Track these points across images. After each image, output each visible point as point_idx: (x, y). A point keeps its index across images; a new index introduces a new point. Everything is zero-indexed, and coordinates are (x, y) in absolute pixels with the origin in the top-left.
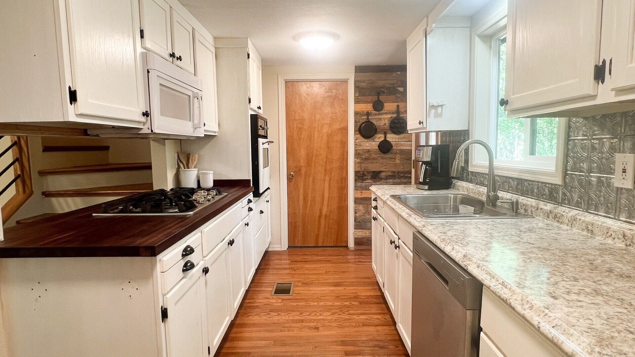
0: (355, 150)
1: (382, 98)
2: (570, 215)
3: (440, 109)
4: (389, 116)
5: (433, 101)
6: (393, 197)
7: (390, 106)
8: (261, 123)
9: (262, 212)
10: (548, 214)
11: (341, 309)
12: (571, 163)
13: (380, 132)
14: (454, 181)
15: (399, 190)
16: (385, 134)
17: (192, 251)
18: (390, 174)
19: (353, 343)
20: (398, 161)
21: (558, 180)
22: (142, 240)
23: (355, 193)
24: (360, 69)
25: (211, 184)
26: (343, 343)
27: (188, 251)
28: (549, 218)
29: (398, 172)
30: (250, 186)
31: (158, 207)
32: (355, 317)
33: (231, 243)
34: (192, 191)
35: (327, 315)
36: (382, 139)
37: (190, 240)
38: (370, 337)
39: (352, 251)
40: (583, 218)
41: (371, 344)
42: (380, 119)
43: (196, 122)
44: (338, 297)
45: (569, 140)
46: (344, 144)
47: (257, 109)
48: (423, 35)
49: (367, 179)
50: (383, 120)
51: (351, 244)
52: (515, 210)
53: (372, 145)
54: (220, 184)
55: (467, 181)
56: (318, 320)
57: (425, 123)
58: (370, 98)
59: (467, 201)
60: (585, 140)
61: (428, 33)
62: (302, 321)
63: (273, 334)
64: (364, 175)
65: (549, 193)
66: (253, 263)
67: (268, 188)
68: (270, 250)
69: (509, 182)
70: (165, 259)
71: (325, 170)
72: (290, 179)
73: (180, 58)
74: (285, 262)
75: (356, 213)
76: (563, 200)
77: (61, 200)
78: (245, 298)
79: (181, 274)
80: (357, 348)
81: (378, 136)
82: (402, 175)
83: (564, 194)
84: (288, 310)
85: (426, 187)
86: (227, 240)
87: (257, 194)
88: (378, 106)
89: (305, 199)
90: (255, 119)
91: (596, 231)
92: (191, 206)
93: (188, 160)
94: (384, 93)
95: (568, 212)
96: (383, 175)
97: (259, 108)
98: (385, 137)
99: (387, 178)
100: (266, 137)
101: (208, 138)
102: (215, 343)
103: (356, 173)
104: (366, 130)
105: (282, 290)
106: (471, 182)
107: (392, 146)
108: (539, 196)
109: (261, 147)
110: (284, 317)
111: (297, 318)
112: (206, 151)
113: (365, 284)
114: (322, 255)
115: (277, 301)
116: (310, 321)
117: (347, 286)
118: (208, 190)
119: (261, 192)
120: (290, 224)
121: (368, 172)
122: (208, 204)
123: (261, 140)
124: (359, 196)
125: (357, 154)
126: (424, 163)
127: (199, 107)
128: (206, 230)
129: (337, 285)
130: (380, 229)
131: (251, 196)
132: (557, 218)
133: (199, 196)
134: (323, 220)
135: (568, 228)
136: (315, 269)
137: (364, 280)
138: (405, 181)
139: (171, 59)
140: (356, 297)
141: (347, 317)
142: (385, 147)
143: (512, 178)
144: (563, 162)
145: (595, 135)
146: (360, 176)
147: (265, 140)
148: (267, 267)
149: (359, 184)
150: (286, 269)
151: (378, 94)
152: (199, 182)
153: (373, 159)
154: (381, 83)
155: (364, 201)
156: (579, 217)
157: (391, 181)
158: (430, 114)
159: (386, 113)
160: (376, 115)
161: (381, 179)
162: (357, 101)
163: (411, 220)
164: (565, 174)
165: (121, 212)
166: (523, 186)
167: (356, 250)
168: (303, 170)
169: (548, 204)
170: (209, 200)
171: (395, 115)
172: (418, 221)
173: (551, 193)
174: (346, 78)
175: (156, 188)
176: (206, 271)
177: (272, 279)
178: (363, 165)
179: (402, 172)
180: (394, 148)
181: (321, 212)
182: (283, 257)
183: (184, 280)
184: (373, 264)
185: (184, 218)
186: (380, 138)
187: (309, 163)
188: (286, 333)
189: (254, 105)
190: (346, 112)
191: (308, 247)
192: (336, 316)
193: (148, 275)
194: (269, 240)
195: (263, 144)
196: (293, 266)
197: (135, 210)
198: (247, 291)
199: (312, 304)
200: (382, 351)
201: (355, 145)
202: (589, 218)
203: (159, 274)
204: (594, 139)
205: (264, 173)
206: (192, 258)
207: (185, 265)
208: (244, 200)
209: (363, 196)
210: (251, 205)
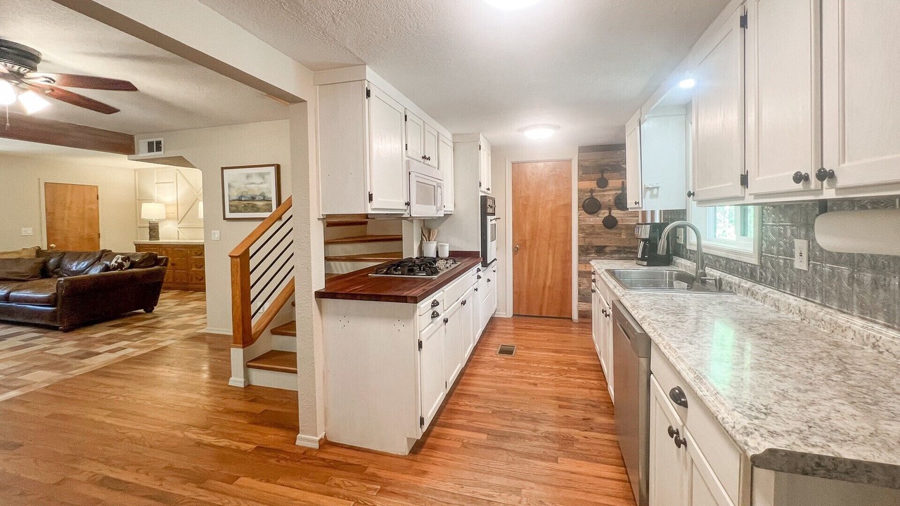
0: (579, 225)
1: (606, 175)
2: (763, 292)
3: (655, 190)
4: (614, 192)
5: (647, 184)
6: (608, 271)
7: (613, 183)
8: (489, 202)
9: (489, 280)
10: (748, 291)
11: (560, 372)
12: (765, 246)
13: (605, 208)
14: (675, 258)
15: (617, 265)
16: (610, 210)
17: (438, 304)
18: (616, 249)
19: (568, 400)
20: (623, 237)
21: (755, 261)
22: (408, 292)
23: (579, 267)
24: (584, 149)
25: (447, 255)
26: (558, 399)
27: (435, 304)
28: (747, 294)
29: (624, 247)
30: (479, 257)
31: (411, 271)
32: (572, 380)
33: (464, 303)
34: (435, 260)
35: (545, 376)
36: (607, 215)
37: (437, 296)
38: (584, 397)
39: (576, 323)
40: (772, 295)
41: (585, 402)
42: (604, 196)
43: (438, 205)
44: (557, 362)
45: (763, 225)
46: (568, 220)
47: (486, 191)
48: (637, 124)
49: (591, 253)
50: (607, 197)
51: (575, 316)
52: (719, 286)
53: (597, 220)
54: (455, 255)
55: (686, 258)
56: (538, 378)
57: (640, 203)
58: (593, 176)
59: (682, 277)
60: (774, 226)
61: (642, 122)
62: (522, 377)
63: (497, 385)
64: (588, 249)
65: (750, 273)
66: (481, 326)
67: (495, 259)
68: (496, 316)
69: (720, 262)
70: (422, 306)
71: (549, 244)
72: (515, 251)
73: (429, 159)
74: (510, 328)
75: (579, 285)
76: (761, 278)
77: (337, 263)
78: (472, 354)
79: (431, 321)
80: (571, 404)
81: (603, 211)
82: (628, 250)
83: (761, 274)
84: (509, 368)
85: (645, 263)
86: (460, 300)
87: (485, 264)
88: (602, 183)
89: (530, 271)
90: (484, 200)
91: (782, 307)
92: (435, 272)
93: (430, 234)
94: (608, 170)
95: (762, 289)
96: (607, 249)
97: (488, 189)
98: (610, 213)
99: (612, 252)
100: (494, 214)
101: (447, 216)
102: (450, 380)
103: (580, 247)
104: (590, 206)
105: (506, 351)
106: (689, 259)
107: (616, 222)
108: (742, 275)
109: (489, 224)
110: (506, 373)
111: (517, 374)
112: (443, 227)
113: (583, 353)
114: (545, 325)
115: (501, 359)
116: (530, 378)
117: (567, 353)
118: (447, 259)
119: (488, 262)
120: (514, 293)
121: (593, 247)
122: (447, 270)
123: (489, 218)
124: (584, 270)
125: (581, 229)
126: (643, 240)
127: (441, 194)
128: (446, 290)
129: (556, 351)
130: (597, 301)
131: (480, 266)
132: (753, 294)
133: (440, 264)
134: (547, 291)
135: (762, 304)
136: (537, 336)
137: (583, 350)
138: (632, 256)
139: (423, 160)
140: (575, 364)
141: (563, 379)
142: (610, 223)
143: (721, 257)
144: (759, 244)
145: (781, 222)
146: (584, 251)
147: (493, 217)
148: (493, 331)
149: (583, 258)
150: (510, 334)
151: (602, 172)
152: (437, 252)
153: (598, 234)
154: (606, 161)
155: (586, 275)
156: (769, 294)
157: (617, 255)
158: (645, 195)
159: (611, 190)
160: (600, 191)
161: (606, 253)
162: (581, 179)
163: (615, 291)
164: (761, 256)
165: (386, 273)
166: (731, 265)
167: (579, 323)
168: (528, 244)
169: (749, 282)
170: (447, 268)
171: (620, 192)
172: (619, 291)
173: (751, 273)
174: (569, 158)
175: (405, 257)
176: (446, 321)
177: (497, 341)
178: (587, 240)
179: (628, 248)
180: (619, 223)
181: (545, 284)
182: (508, 323)
183: (432, 324)
184: (593, 335)
185: (431, 280)
186: (604, 213)
187: (533, 237)
188: (508, 385)
189: (484, 188)
190: (569, 189)
191: (532, 316)
192: (554, 377)
193: (411, 316)
194: (495, 306)
195: (491, 220)
196: (516, 332)
197: (395, 273)
198: (475, 349)
199: (532, 365)
200: (595, 409)
201: (579, 220)
202: (776, 295)
203: (418, 317)
204: (781, 225)
205: (491, 246)
206: (437, 309)
207: (433, 314)
208: (475, 269)
209: (587, 270)
210: (480, 273)
